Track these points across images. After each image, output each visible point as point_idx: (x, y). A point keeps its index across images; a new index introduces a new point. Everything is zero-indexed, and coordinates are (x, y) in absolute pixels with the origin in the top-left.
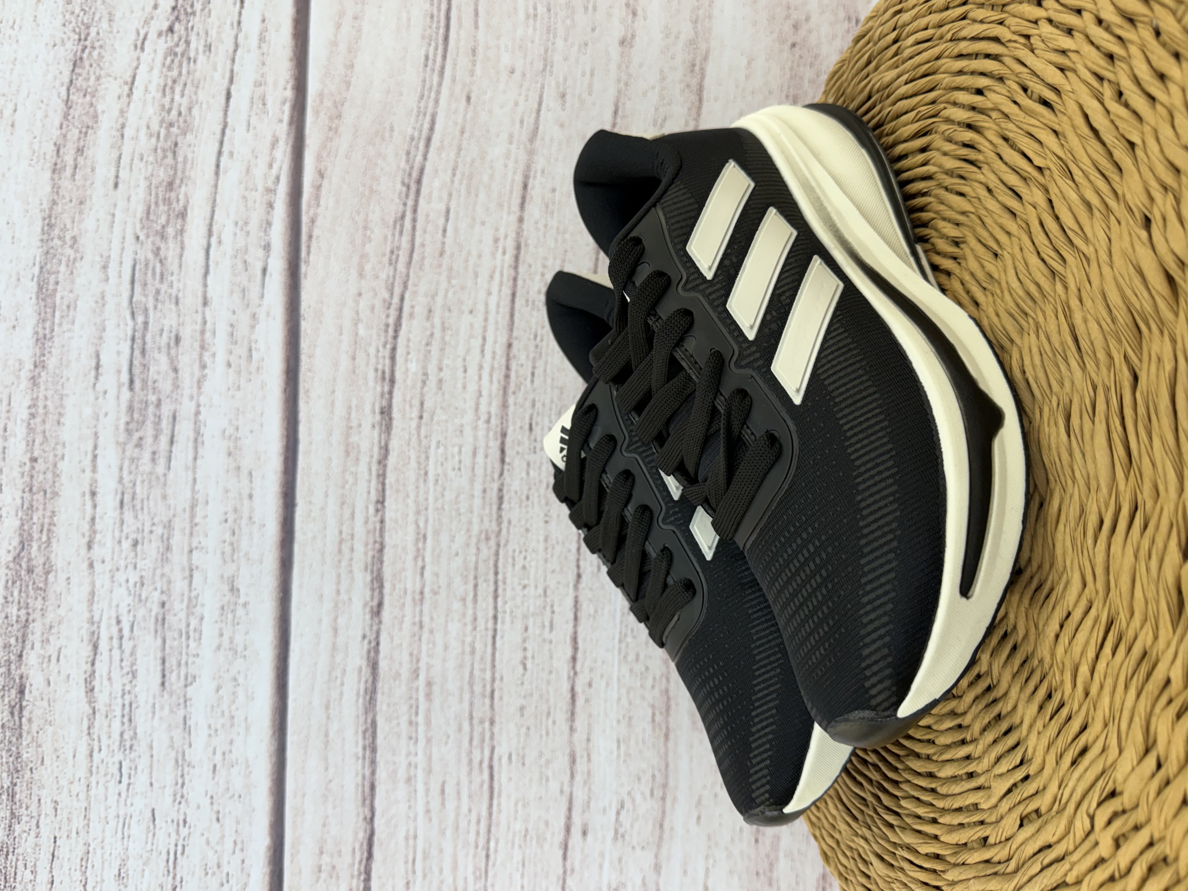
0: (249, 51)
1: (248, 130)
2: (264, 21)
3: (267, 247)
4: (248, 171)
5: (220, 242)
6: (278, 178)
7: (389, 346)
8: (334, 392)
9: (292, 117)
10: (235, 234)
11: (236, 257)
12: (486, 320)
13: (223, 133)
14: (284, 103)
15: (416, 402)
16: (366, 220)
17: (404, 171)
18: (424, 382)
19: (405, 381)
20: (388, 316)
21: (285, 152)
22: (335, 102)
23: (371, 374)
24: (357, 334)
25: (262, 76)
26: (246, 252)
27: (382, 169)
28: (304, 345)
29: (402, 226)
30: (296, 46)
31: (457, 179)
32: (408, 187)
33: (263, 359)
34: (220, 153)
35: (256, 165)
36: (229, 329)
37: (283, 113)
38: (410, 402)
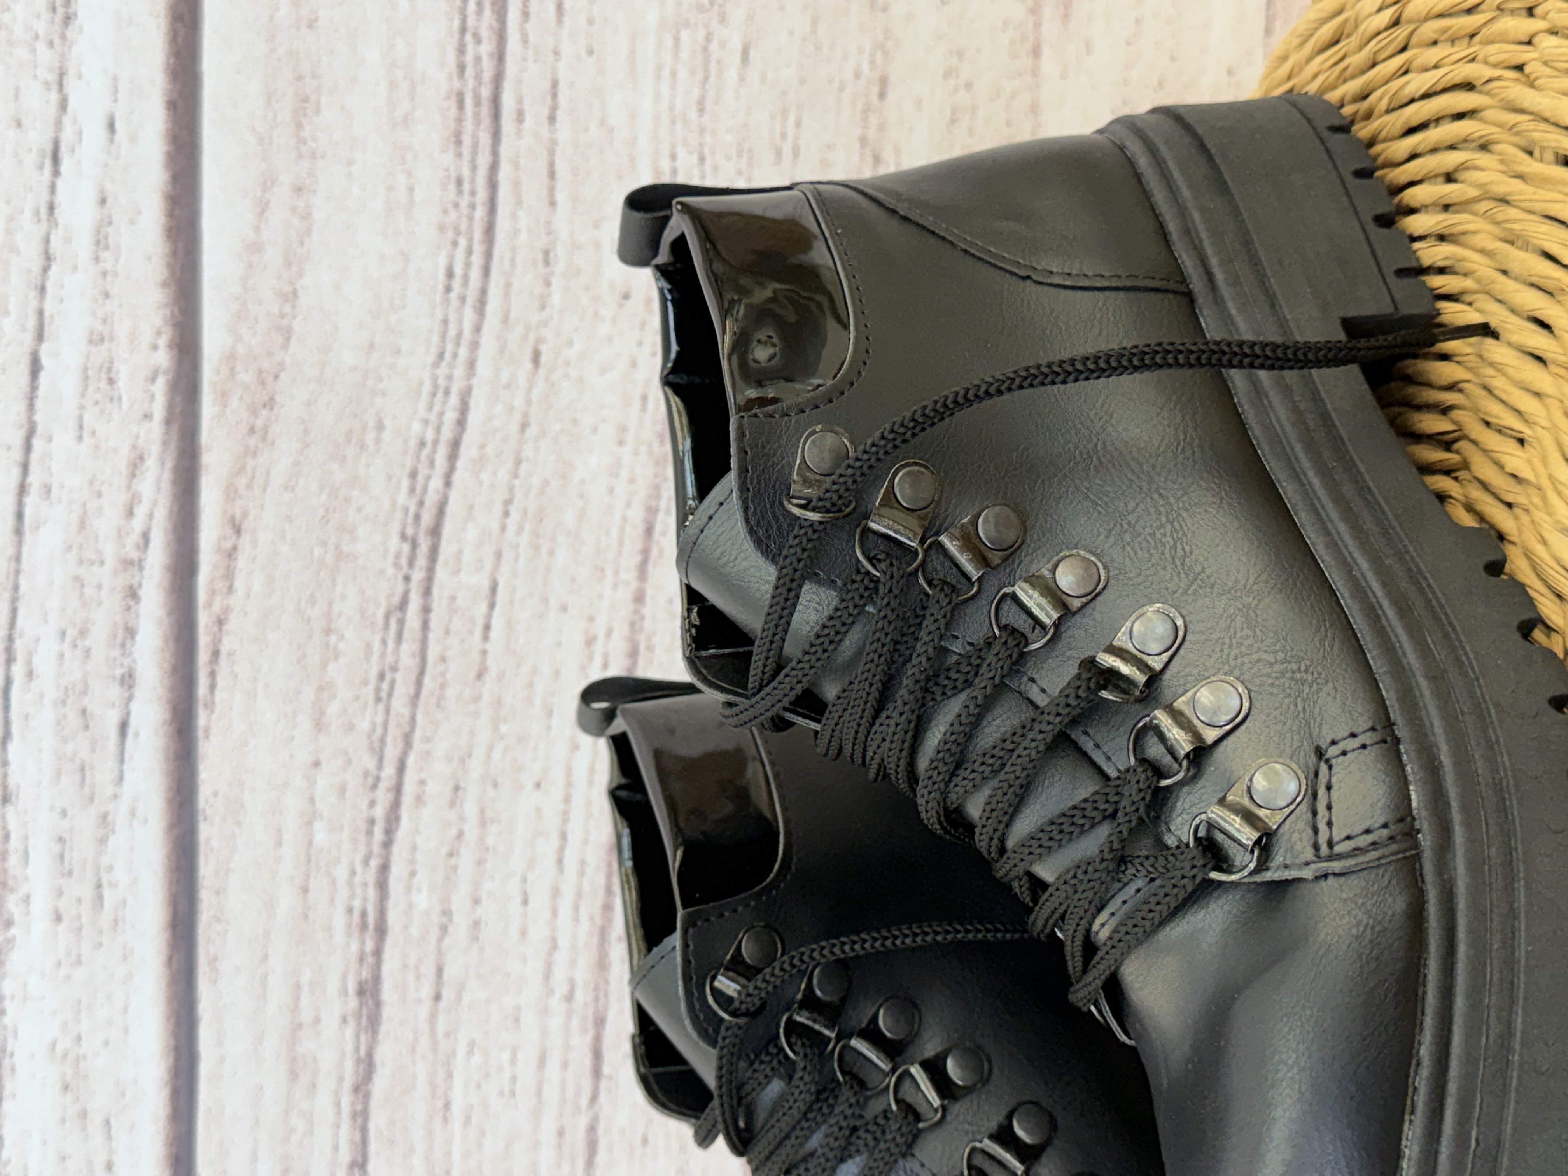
0: (75, 268)
1: (80, 438)
2: (103, 201)
3: (128, 680)
4: (82, 524)
5: (30, 674)
6: (146, 537)
7: (374, 863)
8: (266, 957)
9: (170, 408)
10: (62, 655)
11: (64, 702)
12: (567, 799)
13: (28, 448)
14: (153, 380)
15: (428, 968)
16: (328, 616)
17: (406, 510)
18: (444, 929)
19: (406, 927)
20: (372, 804)
21: (159, 480)
22: (260, 372)
23: (339, 920)
24: (310, 843)
25: (105, 321)
26: (85, 692)
27: (359, 510)
28: (206, 870)
29: (401, 622)
30: (174, 253)
31: (512, 522)
32: (414, 544)
33: (124, 903)
34: (22, 489)
35: (100, 509)
36: (56, 848)
37: (153, 397)
38: (417, 968)
